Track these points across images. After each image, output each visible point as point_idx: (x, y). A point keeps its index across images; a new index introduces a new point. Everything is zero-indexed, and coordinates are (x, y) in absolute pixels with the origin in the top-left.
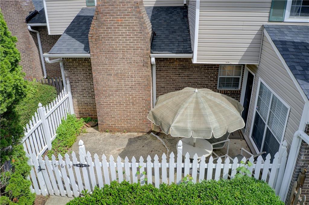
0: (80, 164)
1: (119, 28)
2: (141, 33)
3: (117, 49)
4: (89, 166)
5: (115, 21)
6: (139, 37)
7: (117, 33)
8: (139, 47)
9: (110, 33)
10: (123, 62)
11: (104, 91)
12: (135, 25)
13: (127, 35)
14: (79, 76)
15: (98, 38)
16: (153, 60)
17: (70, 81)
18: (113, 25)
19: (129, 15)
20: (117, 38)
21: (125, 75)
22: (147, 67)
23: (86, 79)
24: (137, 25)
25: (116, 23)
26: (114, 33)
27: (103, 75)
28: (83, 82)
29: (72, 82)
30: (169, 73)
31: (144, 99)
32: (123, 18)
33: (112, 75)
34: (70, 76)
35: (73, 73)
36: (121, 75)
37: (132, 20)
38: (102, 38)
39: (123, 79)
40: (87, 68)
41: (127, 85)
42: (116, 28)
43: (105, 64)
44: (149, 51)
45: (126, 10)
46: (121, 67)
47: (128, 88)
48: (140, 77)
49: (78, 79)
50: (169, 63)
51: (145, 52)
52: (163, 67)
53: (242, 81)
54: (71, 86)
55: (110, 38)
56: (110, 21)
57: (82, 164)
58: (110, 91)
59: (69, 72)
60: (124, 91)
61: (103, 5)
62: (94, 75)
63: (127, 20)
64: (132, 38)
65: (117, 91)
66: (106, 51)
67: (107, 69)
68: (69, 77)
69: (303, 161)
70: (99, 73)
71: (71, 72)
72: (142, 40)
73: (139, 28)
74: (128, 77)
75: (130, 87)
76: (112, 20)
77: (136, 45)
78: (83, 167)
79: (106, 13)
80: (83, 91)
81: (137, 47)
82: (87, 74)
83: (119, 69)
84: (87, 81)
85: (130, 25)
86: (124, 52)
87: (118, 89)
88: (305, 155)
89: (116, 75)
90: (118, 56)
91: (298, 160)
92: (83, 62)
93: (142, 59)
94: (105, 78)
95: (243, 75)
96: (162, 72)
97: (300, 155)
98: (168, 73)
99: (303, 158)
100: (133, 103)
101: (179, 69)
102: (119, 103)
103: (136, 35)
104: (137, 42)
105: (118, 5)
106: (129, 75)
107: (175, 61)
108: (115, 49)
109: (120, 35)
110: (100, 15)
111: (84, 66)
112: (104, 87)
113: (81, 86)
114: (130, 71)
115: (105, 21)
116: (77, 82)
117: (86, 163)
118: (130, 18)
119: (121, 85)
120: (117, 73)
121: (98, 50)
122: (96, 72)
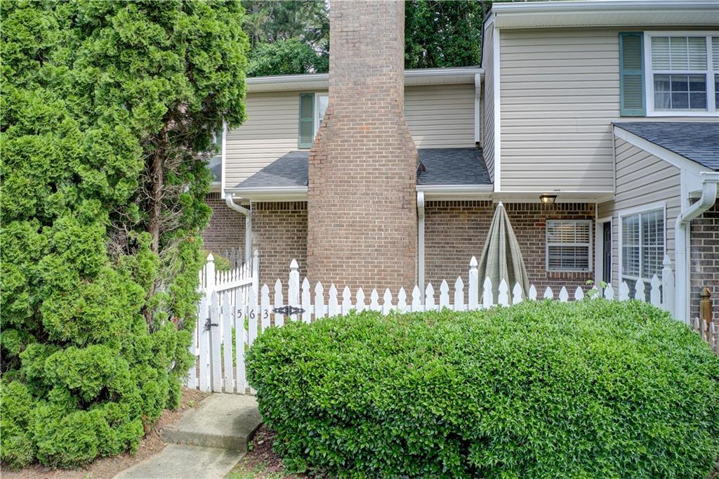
0: (287, 308)
1: (363, 141)
2: (400, 148)
3: (357, 178)
4: (303, 311)
5: (356, 129)
6: (397, 157)
7: (358, 149)
8: (397, 174)
9: (346, 149)
10: (366, 202)
11: (326, 258)
12: (390, 136)
13: (377, 153)
14: (278, 243)
15: (325, 158)
16: (421, 197)
17: (259, 252)
18: (352, 137)
19: (381, 120)
20: (359, 157)
21: (368, 226)
22: (410, 210)
23: (291, 249)
24: (393, 136)
25: (359, 133)
26: (354, 149)
27: (326, 226)
28: (284, 256)
29: (263, 256)
30: (450, 236)
31: (402, 275)
32: (371, 124)
33: (343, 226)
34: (262, 243)
35: (268, 238)
36: (359, 226)
37: (385, 128)
38: (333, 158)
39: (363, 234)
40: (295, 227)
41: (370, 246)
42: (358, 141)
43: (334, 205)
44: (414, 181)
45: (376, 112)
46: (362, 210)
47: (372, 250)
48: (396, 230)
49: (275, 249)
50: (451, 217)
51: (408, 182)
52: (439, 224)
53: (594, 252)
54: (261, 263)
55: (346, 158)
56: (348, 129)
57: (291, 307)
58: (337, 258)
59: (261, 235)
60: (364, 258)
61: (340, 105)
62: (310, 225)
63: (377, 128)
64: (384, 157)
65: (351, 258)
66: (337, 182)
67: (336, 214)
68: (259, 245)
69: (701, 276)
70: (320, 222)
71: (265, 234)
72: (402, 161)
73: (397, 140)
74: (374, 230)
75: (376, 250)
76: (352, 129)
77: (391, 169)
78: (291, 313)
79: (343, 117)
80: (281, 274)
81: (393, 174)
82: (293, 238)
83: (357, 214)
84: (293, 253)
85: (381, 137)
86: (370, 182)
87: (353, 254)
88: (702, 263)
89: (351, 226)
90: (358, 190)
91: (692, 276)
92: (290, 216)
93: (401, 195)
94: (330, 233)
95: (594, 241)
96: (437, 236)
97: (693, 263)
98: (447, 236)
99: (699, 269)
100: (380, 283)
101: (469, 228)
102: (353, 282)
103: (392, 153)
104: (393, 165)
105: (363, 104)
106: (375, 226)
107: (460, 213)
108: (352, 178)
109: (364, 153)
110: (333, 120)
111: (290, 223)
112: (326, 250)
113: (280, 263)
114: (377, 218)
115: (340, 129)
116: (272, 256)
117: (299, 307)
118: (383, 124)
119: (360, 246)
120: (354, 222)
121: (323, 180)
122: (315, 221)
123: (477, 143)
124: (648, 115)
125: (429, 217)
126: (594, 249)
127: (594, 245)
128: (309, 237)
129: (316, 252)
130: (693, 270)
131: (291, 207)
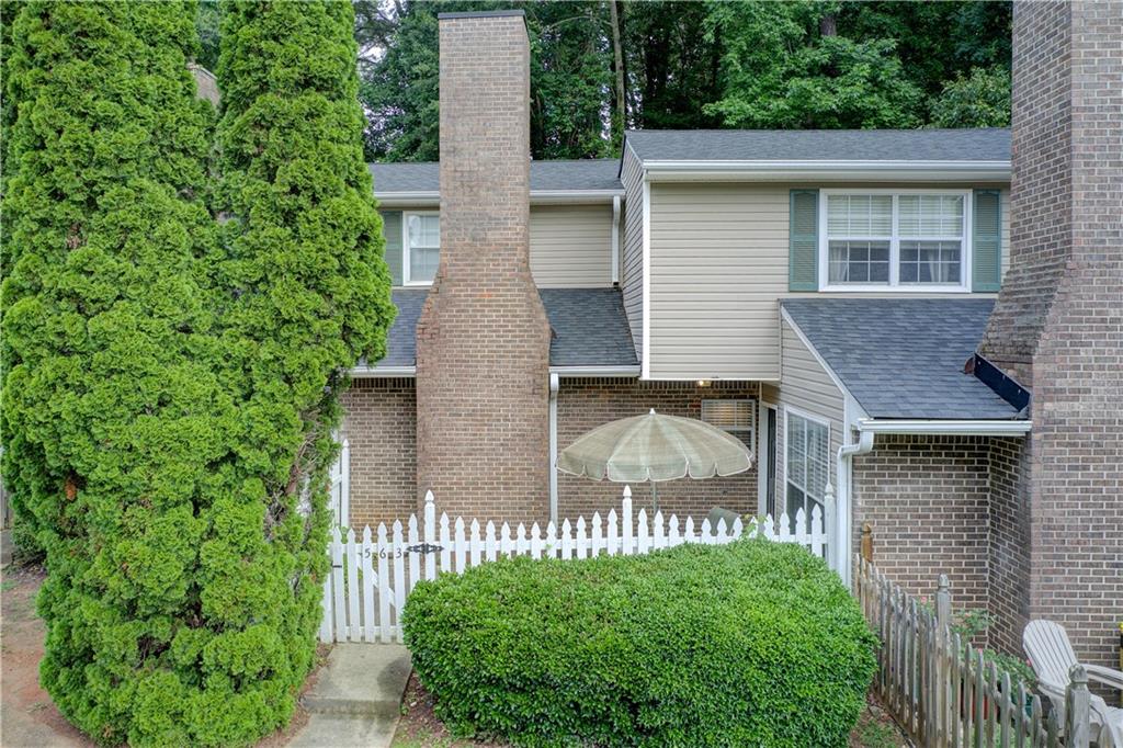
0: (423, 546)
1: (484, 311)
2: (529, 321)
3: (477, 356)
4: (441, 549)
5: (475, 296)
6: (526, 331)
7: (478, 321)
8: (526, 352)
9: (462, 321)
10: (488, 386)
11: (439, 454)
12: (517, 306)
13: (501, 326)
14: (373, 430)
15: (436, 331)
16: (555, 380)
17: (349, 441)
18: (471, 306)
19: (506, 285)
20: (479, 331)
21: (491, 415)
22: (542, 396)
23: (390, 437)
24: (522, 306)
25: (478, 301)
26: (473, 321)
27: (440, 415)
28: (381, 446)
29: (353, 446)
30: (588, 420)
31: (534, 474)
32: (494, 290)
33: (460, 415)
35: (360, 423)
36: (481, 416)
37: (511, 295)
38: (447, 331)
39: (486, 425)
40: (394, 410)
41: (494, 440)
42: (478, 311)
43: (449, 390)
44: (546, 361)
45: (500, 275)
46: (483, 396)
47: (497, 445)
48: (525, 420)
49: (369, 437)
50: (588, 396)
51: (538, 361)
52: (574, 406)
53: (757, 438)
54: (351, 455)
55: (463, 331)
56: (465, 296)
57: (428, 545)
58: (454, 454)
59: (351, 419)
60: (487, 454)
61: (454, 265)
62: (420, 413)
63: (501, 296)
64: (510, 331)
65: (471, 454)
66: (452, 361)
67: (452, 401)
69: (863, 510)
70: (431, 410)
72: (532, 336)
73: (525, 311)
74: (499, 420)
75: (502, 445)
76: (471, 296)
77: (518, 346)
78: (428, 552)
79: (458, 280)
80: (379, 469)
81: (521, 352)
82: (393, 424)
83: (477, 401)
84: (393, 442)
85: (506, 306)
86: (492, 362)
87: (474, 450)
88: (863, 496)
89: (471, 415)
90: (478, 371)
91: (853, 509)
92: (388, 396)
93: (531, 378)
94: (443, 423)
95: (757, 424)
96: (571, 420)
97: (854, 496)
98: (584, 420)
99: (860, 503)
100: (506, 484)
101: (610, 410)
102: (474, 483)
103: (519, 326)
104: (521, 341)
105: (484, 265)
106: (501, 415)
107: (600, 392)
108: (472, 356)
109: (486, 326)
110: (446, 284)
111: (389, 405)
112: (439, 444)
113: (376, 455)
114: (502, 406)
115: (455, 296)
116: (366, 446)
117: (436, 544)
118: (508, 290)
119: (481, 440)
120: (473, 411)
121: (435, 359)
123: (616, 284)
124: (820, 290)
125: (562, 397)
126: (757, 434)
127: (757, 429)
128: (419, 429)
129: (427, 447)
130: (854, 503)
131: (390, 384)
